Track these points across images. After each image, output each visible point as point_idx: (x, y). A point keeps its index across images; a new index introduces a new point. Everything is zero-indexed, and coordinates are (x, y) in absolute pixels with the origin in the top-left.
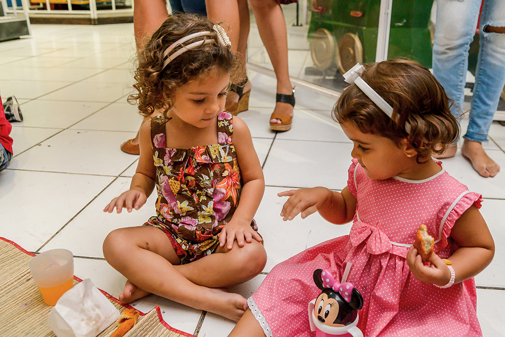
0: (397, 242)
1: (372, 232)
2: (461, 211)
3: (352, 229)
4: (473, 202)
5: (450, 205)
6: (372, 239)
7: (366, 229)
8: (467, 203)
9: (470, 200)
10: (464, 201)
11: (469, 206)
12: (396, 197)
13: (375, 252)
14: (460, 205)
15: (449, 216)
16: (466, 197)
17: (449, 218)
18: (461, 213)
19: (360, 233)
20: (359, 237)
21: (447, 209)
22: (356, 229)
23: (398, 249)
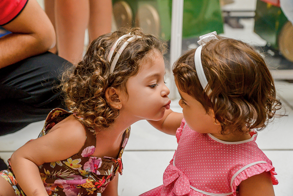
0: (196, 188)
1: (179, 176)
2: (250, 174)
3: (165, 171)
4: (263, 171)
5: (243, 166)
6: (178, 182)
7: (175, 173)
8: (258, 171)
9: (262, 168)
10: (256, 168)
11: (259, 173)
12: (204, 151)
13: (177, 193)
14: (251, 170)
15: (239, 175)
16: (259, 166)
17: (238, 177)
18: (249, 176)
19: (171, 175)
20: (169, 178)
21: (239, 169)
22: (168, 172)
23: (195, 194)
